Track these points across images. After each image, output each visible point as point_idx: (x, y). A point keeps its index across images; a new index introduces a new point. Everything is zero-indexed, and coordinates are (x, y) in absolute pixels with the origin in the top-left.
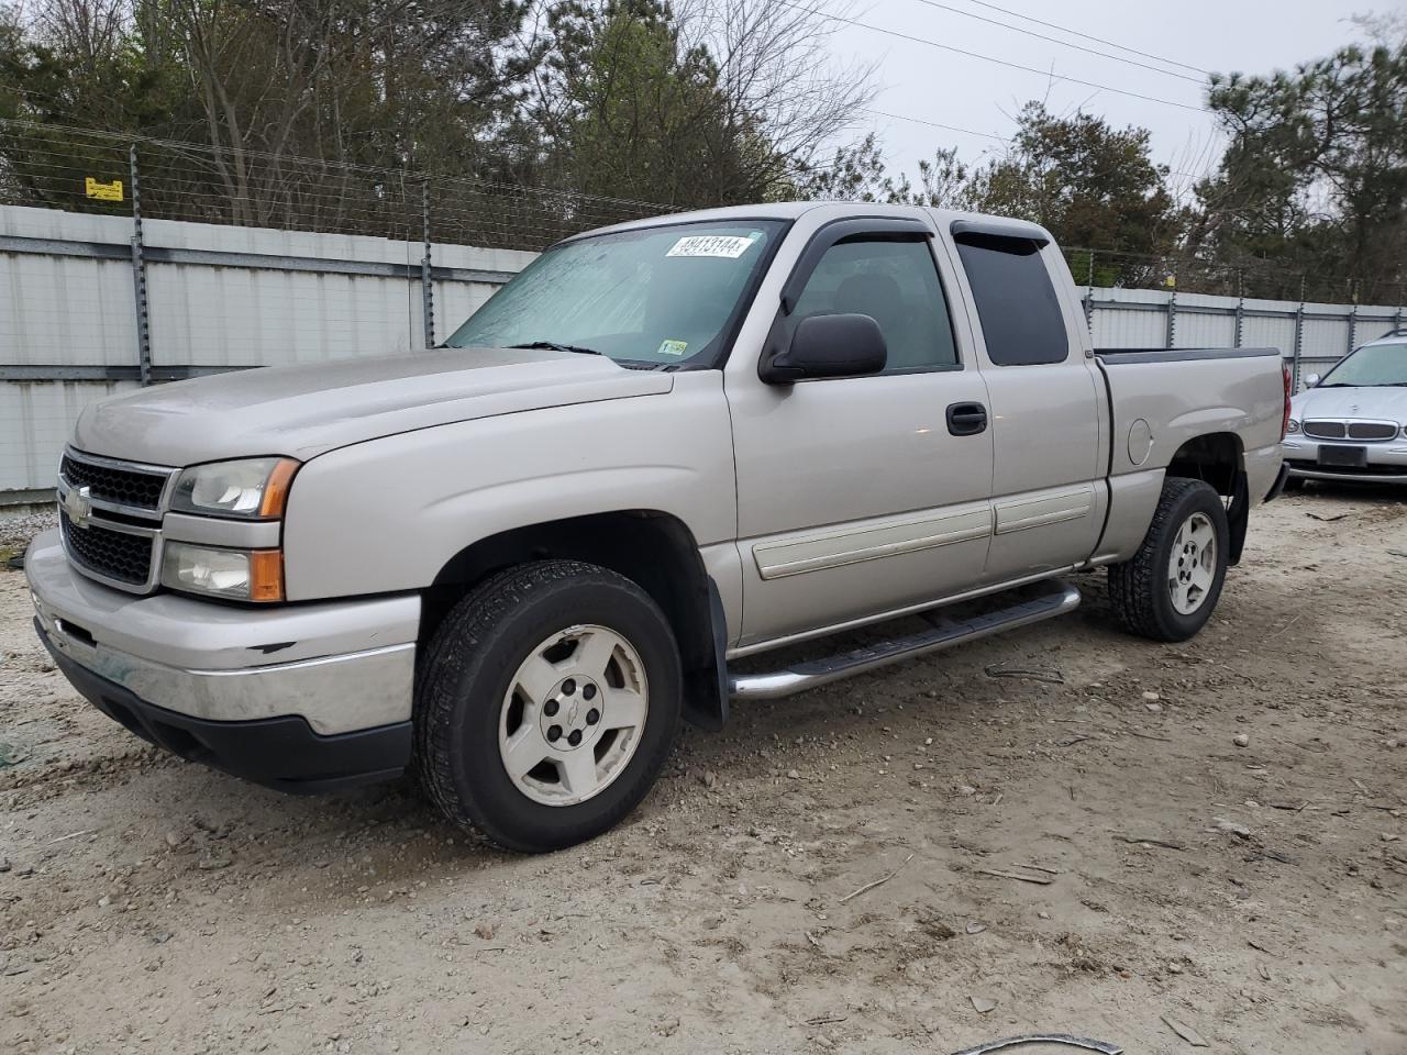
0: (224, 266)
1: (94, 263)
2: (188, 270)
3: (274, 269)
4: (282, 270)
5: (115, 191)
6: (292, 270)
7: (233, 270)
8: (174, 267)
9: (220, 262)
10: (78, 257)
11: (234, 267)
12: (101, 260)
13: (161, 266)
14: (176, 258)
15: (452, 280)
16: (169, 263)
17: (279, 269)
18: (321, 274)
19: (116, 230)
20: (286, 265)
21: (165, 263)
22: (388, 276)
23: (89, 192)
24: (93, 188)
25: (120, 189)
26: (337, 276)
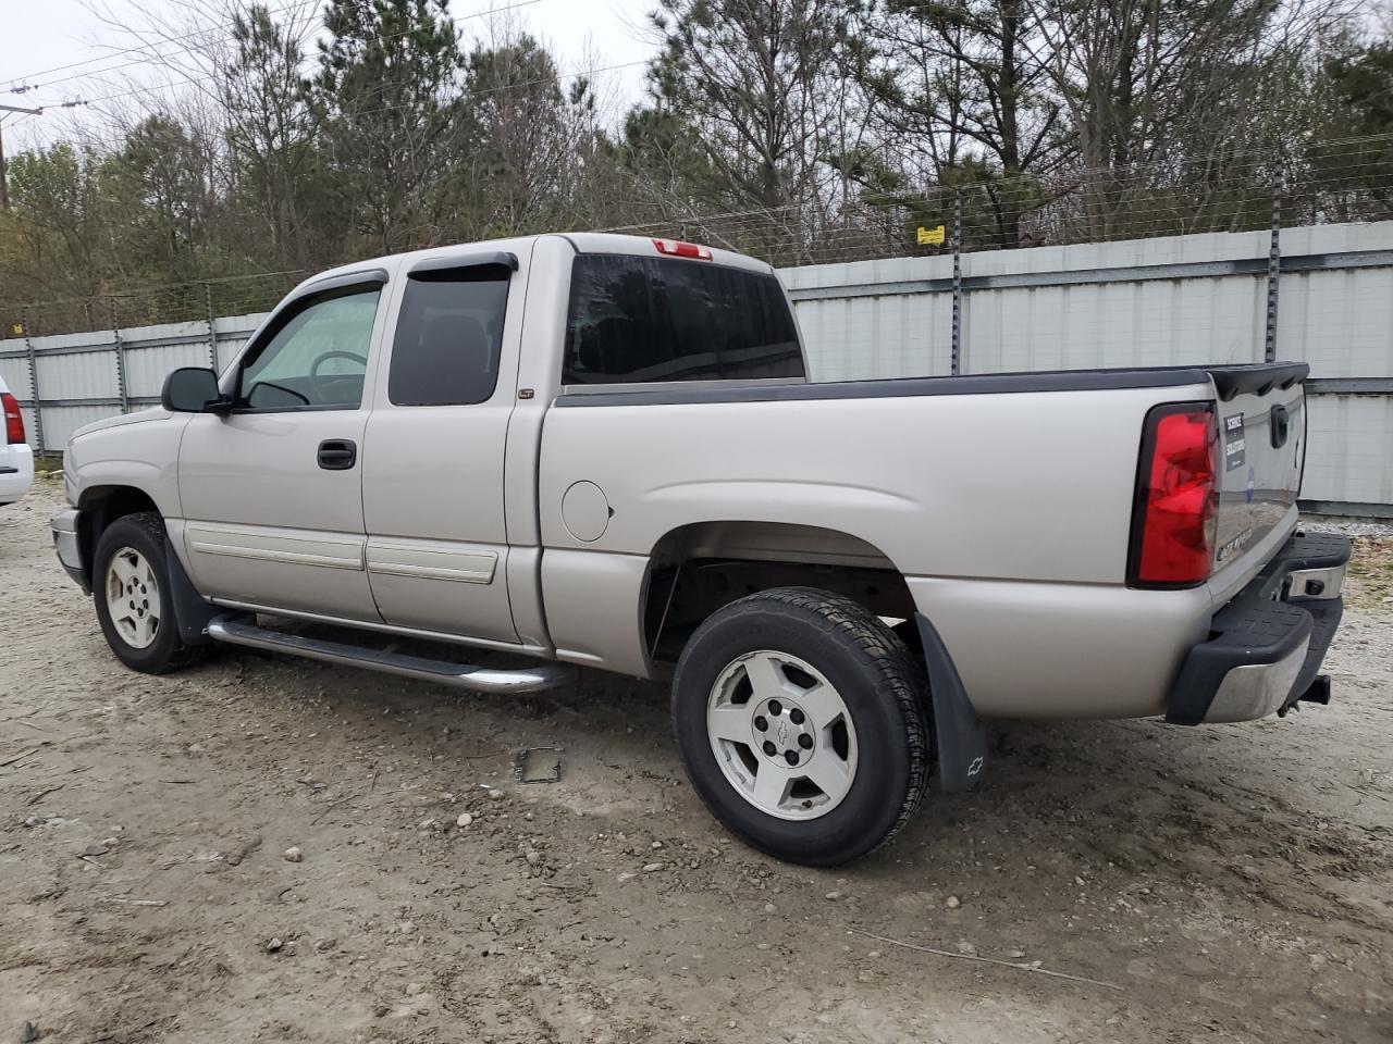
0: (1037, 286)
1: (930, 297)
2: (1005, 293)
3: (1087, 283)
4: (1096, 283)
5: (937, 236)
6: (1107, 282)
7: (1045, 289)
8: (992, 292)
9: (1033, 283)
10: (920, 293)
11: (1047, 286)
12: (935, 293)
13: (981, 293)
14: (994, 284)
15: (1326, 269)
16: (989, 289)
17: (1092, 283)
18: (1139, 282)
19: (942, 267)
20: (1100, 277)
21: (985, 289)
22: (1224, 275)
23: (920, 239)
24: (924, 237)
25: (943, 232)
26: (1158, 282)
